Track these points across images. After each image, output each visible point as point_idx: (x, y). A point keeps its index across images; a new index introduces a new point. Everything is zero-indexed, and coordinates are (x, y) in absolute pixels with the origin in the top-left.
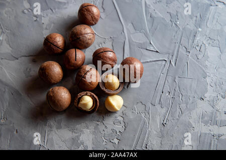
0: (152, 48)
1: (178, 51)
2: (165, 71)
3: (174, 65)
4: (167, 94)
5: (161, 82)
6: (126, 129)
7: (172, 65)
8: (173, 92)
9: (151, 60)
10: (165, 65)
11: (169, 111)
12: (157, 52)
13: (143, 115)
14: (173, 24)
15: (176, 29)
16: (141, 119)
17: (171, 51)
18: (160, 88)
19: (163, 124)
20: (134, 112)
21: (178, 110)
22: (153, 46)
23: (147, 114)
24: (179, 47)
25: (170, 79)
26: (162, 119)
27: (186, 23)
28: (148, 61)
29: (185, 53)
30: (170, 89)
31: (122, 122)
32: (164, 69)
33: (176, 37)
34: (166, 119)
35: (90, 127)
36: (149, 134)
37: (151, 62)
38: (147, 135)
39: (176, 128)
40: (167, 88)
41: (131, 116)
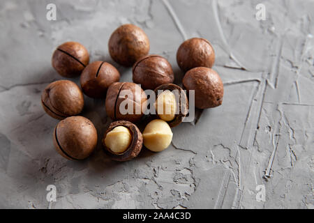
0: (233, 65)
1: (278, 67)
2: (259, 95)
3: (273, 87)
4: (267, 131)
5: (254, 113)
6: (198, 189)
7: (270, 86)
8: (276, 126)
9: (234, 81)
10: (258, 88)
11: (272, 157)
12: (243, 69)
13: (227, 165)
14: (266, 31)
15: (271, 37)
16: (223, 172)
17: (266, 68)
18: (253, 122)
19: (264, 178)
20: (210, 160)
21: (289, 154)
22: (234, 61)
23: (233, 163)
24: (279, 61)
25: (269, 108)
26: (262, 169)
27: (286, 29)
28: (229, 82)
29: (289, 68)
30: (271, 123)
31: (189, 178)
32: (258, 93)
33: (272, 48)
34: (268, 169)
35: (131, 189)
36: (239, 196)
37: (233, 83)
38: (236, 197)
39: (288, 183)
40: (265, 121)
41: (205, 168)
